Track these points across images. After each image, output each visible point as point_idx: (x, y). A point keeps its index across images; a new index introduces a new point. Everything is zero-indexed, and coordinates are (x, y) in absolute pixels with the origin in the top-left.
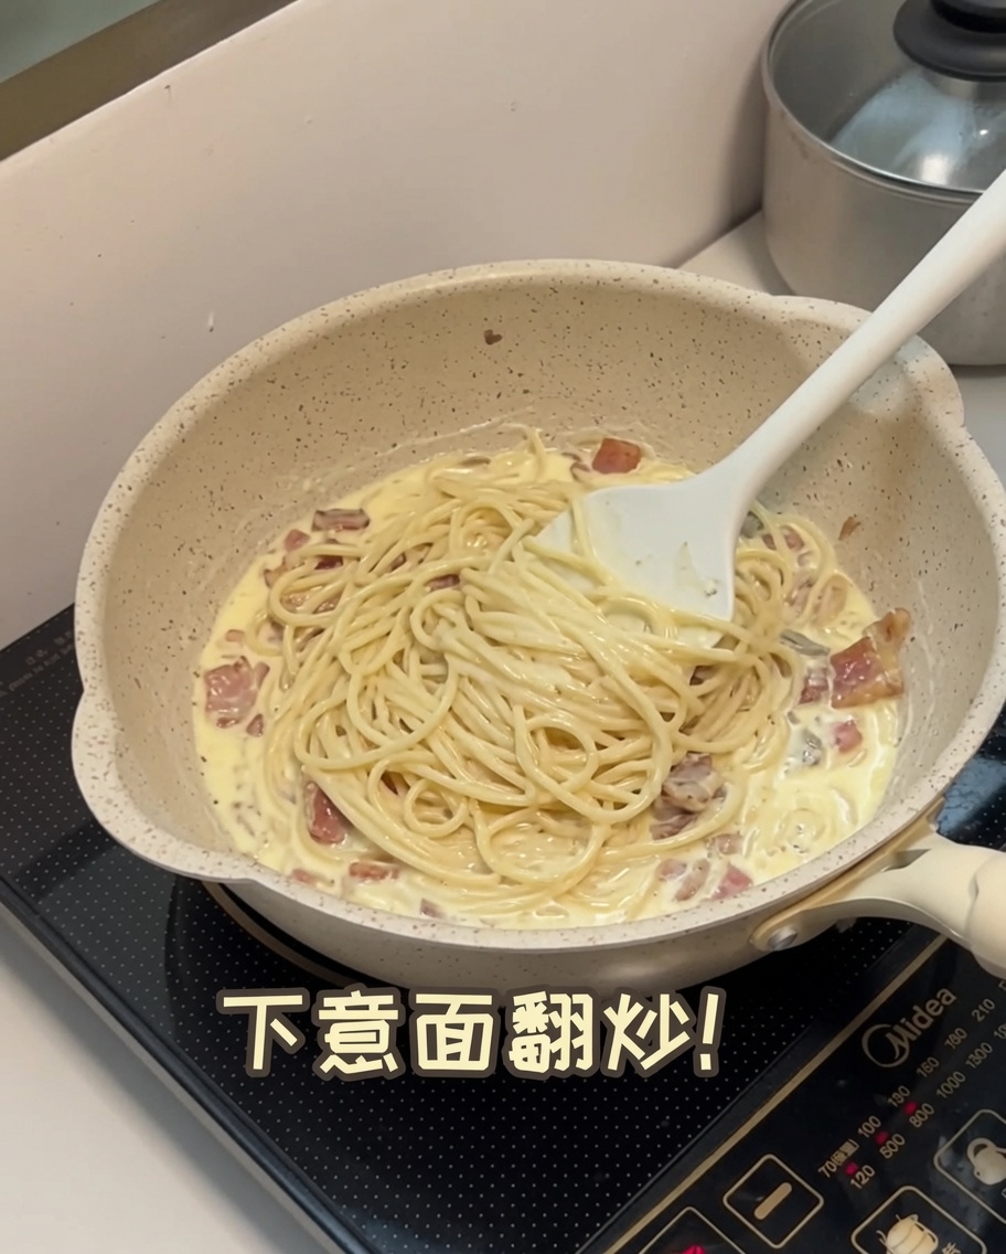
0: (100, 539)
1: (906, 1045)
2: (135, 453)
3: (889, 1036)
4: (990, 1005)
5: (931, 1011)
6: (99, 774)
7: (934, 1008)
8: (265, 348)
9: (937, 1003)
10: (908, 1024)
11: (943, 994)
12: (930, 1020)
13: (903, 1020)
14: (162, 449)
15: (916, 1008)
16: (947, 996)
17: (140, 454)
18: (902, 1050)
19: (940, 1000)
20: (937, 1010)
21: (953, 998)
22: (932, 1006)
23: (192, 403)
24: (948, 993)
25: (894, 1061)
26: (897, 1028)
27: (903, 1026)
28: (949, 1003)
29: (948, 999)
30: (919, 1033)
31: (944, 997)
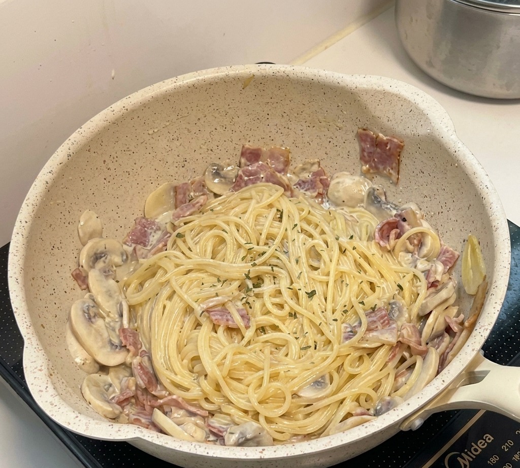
1: (467, 463)
3: (459, 459)
4: (512, 444)
5: (480, 446)
6: (43, 388)
7: (482, 444)
9: (484, 442)
10: (469, 453)
12: (480, 450)
13: (466, 450)
14: (39, 198)
15: (473, 444)
16: (489, 438)
17: (27, 202)
19: (485, 440)
20: (484, 445)
21: (492, 438)
22: (481, 442)
23: (50, 169)
24: (489, 436)
26: (463, 454)
27: (466, 453)
28: (490, 441)
29: (489, 439)
30: (474, 457)
31: (487, 438)
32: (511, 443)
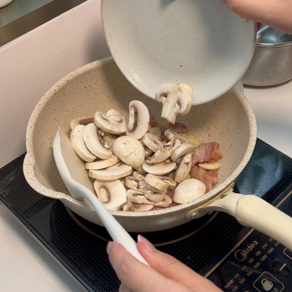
0: (34, 117)
2: (43, 97)
6: (29, 172)
7: (252, 246)
8: (77, 73)
9: (253, 245)
10: (246, 250)
11: (254, 242)
12: (251, 249)
15: (248, 246)
18: (245, 256)
19: (254, 244)
20: (253, 246)
22: (252, 245)
23: (58, 85)
24: (256, 242)
25: (243, 259)
26: (243, 251)
27: (245, 250)
28: (256, 244)
29: (256, 243)
30: (249, 252)
31: (255, 243)
32: (266, 245)
